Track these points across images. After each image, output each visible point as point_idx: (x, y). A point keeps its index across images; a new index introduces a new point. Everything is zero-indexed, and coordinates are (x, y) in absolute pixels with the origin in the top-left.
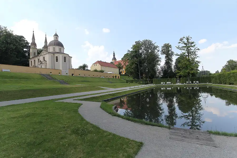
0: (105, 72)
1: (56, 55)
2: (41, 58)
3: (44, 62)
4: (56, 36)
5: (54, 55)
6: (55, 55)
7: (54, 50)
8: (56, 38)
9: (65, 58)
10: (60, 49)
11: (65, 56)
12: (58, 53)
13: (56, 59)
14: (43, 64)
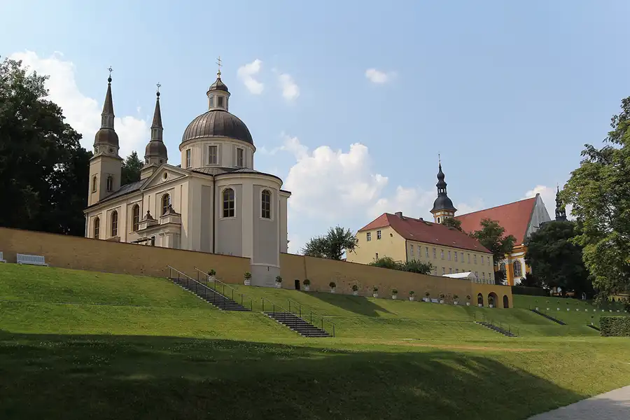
0: (432, 273)
1: (225, 183)
2: (150, 203)
3: (168, 220)
4: (221, 94)
5: (214, 182)
6: (218, 184)
7: (212, 159)
8: (220, 101)
9: (266, 196)
10: (240, 151)
11: (267, 184)
12: (230, 171)
13: (225, 205)
14: (161, 232)
